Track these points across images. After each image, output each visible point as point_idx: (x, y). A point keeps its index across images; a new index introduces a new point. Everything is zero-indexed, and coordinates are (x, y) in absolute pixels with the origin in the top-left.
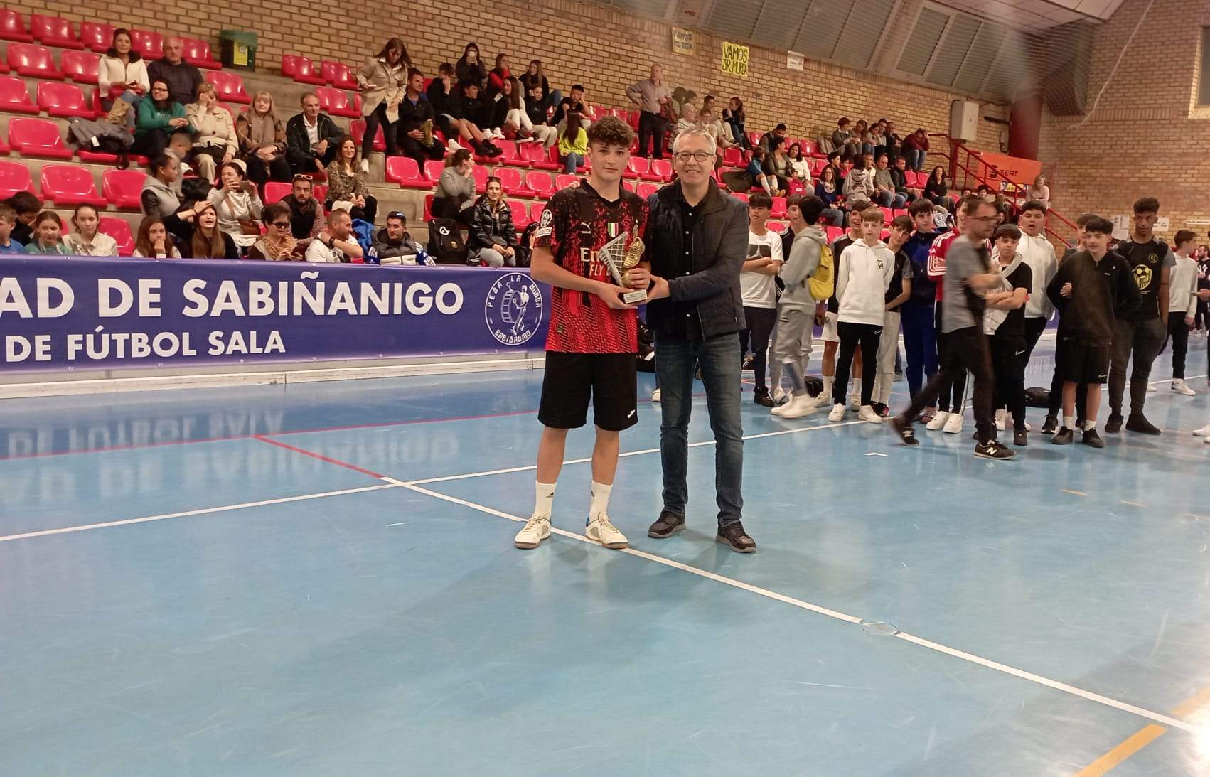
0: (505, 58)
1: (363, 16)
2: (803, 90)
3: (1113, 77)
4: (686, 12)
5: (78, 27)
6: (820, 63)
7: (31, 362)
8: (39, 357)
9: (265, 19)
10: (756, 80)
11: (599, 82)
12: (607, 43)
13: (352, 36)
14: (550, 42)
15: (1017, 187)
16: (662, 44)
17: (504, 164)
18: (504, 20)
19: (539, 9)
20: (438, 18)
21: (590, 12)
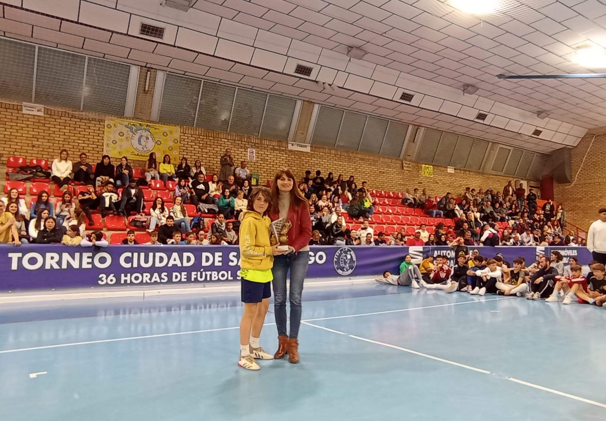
0: (341, 176)
1: (293, 166)
2: (455, 180)
3: (582, 167)
4: (408, 155)
6: (460, 170)
7: (180, 282)
8: (183, 280)
9: (262, 169)
10: (436, 177)
12: (379, 168)
14: (358, 169)
16: (399, 167)
18: (341, 163)
19: (354, 158)
20: (319, 164)
21: (372, 158)
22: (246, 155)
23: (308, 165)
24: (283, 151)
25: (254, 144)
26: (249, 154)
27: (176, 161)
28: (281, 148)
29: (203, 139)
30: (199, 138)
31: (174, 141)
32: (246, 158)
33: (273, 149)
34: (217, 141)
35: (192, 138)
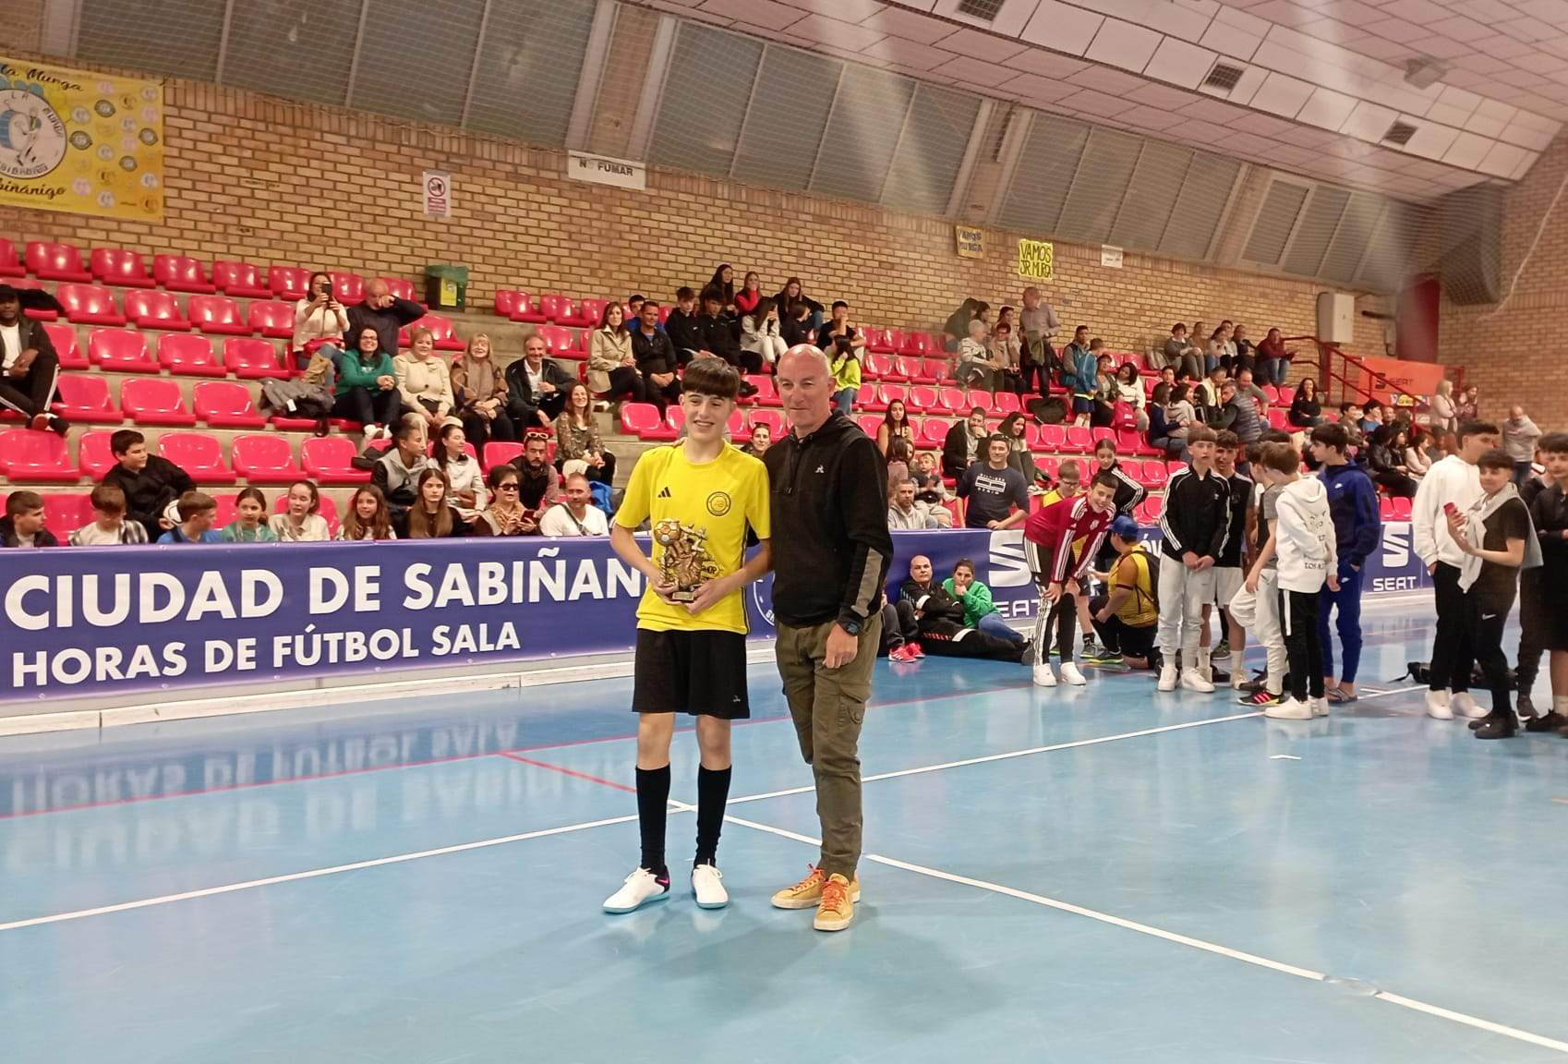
0: (754, 277)
1: (586, 238)
2: (1123, 292)
3: (1534, 253)
4: (975, 207)
5: (265, 272)
6: (1143, 257)
9: (476, 250)
10: (1063, 284)
11: (869, 298)
12: (877, 250)
13: (575, 262)
14: (808, 254)
15: (1415, 400)
16: (944, 247)
17: (759, 405)
18: (752, 231)
19: (794, 215)
20: (675, 235)
21: (849, 214)
22: (416, 197)
23: (636, 237)
24: (550, 183)
25: (443, 158)
26: (427, 194)
27: (152, 211)
28: (543, 174)
29: (253, 131)
30: (239, 127)
31: (141, 136)
32: (417, 207)
33: (515, 177)
34: (309, 140)
35: (211, 128)
